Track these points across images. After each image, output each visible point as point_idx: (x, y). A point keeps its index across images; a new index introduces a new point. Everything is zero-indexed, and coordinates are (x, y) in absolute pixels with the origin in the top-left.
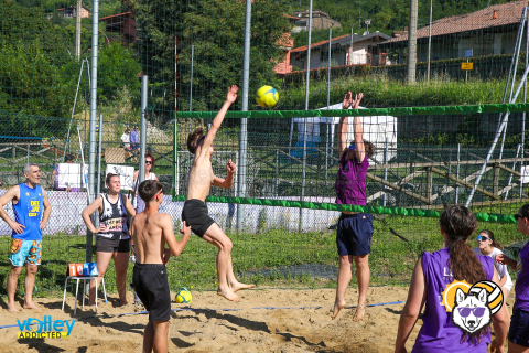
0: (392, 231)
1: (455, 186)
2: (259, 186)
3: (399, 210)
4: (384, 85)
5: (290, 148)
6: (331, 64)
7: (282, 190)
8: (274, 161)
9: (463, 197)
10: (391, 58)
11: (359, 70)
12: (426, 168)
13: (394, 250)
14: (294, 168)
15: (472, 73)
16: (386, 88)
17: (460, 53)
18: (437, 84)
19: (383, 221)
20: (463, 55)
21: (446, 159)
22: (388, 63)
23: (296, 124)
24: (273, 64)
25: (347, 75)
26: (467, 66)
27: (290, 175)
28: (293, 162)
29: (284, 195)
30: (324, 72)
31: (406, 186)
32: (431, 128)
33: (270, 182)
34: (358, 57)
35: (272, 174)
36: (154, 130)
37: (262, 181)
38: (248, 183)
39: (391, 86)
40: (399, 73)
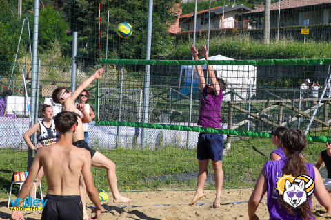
0: (254, 148)
1: (298, 117)
2: (157, 114)
3: (263, 134)
4: (247, 43)
5: (179, 87)
6: (209, 27)
7: (173, 117)
8: (168, 97)
9: (304, 125)
10: (251, 24)
11: (229, 32)
12: (278, 103)
13: (255, 162)
14: (183, 102)
15: (309, 36)
16: (248, 45)
17: (300, 22)
18: (285, 43)
19: (248, 141)
20: (302, 24)
21: (291, 97)
22: (250, 27)
23: (184, 70)
24: (167, 26)
25: (221, 36)
26: (305, 31)
27: (180, 107)
28: (181, 97)
29: (175, 122)
30: (204, 33)
31: (263, 116)
32: (280, 74)
33: (165, 112)
34: (229, 22)
35: (167, 106)
36: (78, 72)
37: (159, 111)
38: (149, 112)
39: (253, 44)
40: (257, 35)
